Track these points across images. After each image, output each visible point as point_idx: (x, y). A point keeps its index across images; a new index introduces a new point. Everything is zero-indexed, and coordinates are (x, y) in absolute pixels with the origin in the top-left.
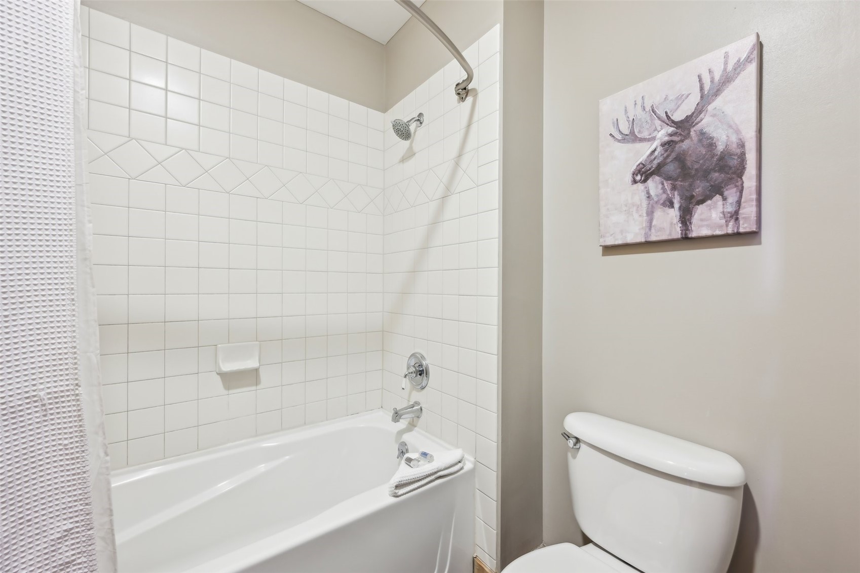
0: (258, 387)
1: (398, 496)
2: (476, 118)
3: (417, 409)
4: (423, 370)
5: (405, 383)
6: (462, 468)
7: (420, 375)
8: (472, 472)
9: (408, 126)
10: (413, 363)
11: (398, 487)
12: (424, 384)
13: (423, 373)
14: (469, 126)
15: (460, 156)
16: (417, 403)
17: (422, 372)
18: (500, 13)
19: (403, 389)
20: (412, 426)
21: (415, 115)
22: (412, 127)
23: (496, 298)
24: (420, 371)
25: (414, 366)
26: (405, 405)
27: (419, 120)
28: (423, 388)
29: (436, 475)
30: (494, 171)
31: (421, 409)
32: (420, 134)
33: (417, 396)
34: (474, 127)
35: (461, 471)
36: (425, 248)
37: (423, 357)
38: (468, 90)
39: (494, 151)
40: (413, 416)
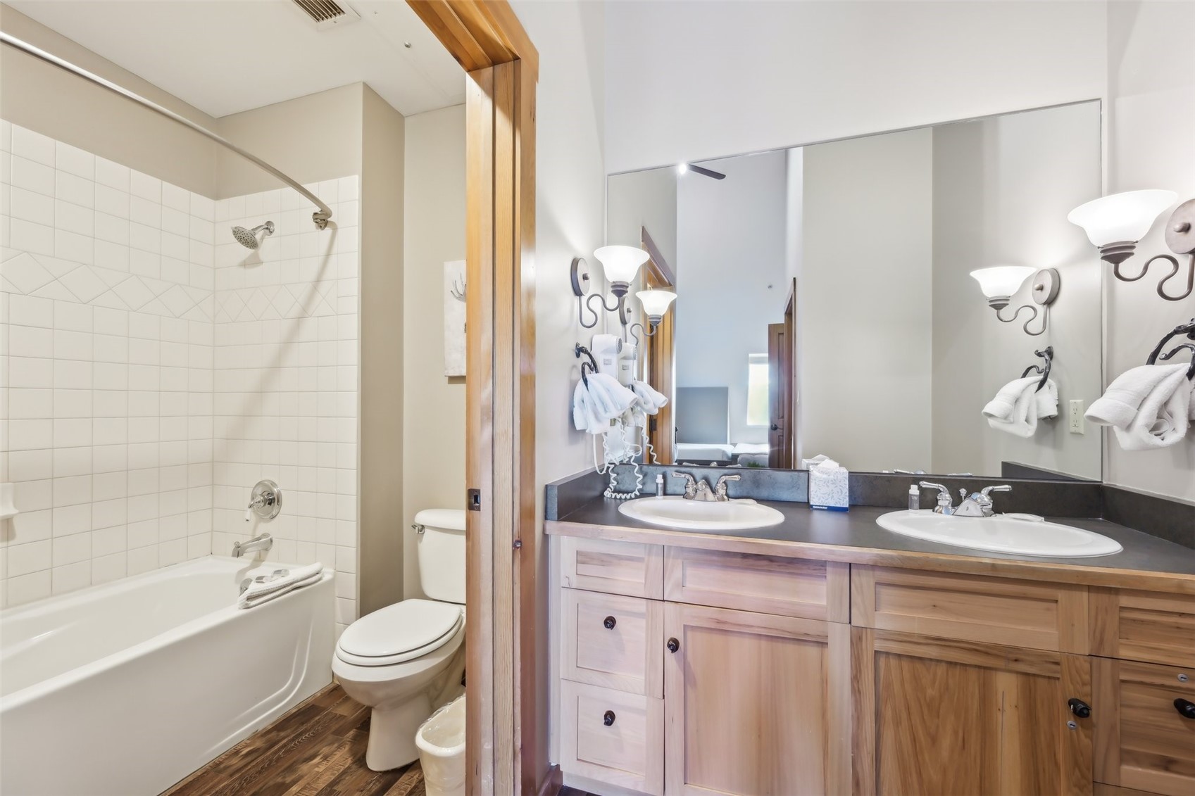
0: (11, 543)
1: (249, 608)
2: (335, 250)
3: (267, 541)
4: (274, 499)
5: (249, 514)
6: (320, 579)
7: (270, 504)
8: (331, 583)
9: (253, 235)
10: (259, 491)
11: (249, 598)
12: (274, 513)
13: (274, 502)
14: (328, 255)
15: (318, 280)
16: (265, 535)
17: (272, 500)
18: (358, 164)
19: (247, 520)
20: (258, 561)
21: (262, 222)
22: (258, 236)
23: (356, 419)
24: (269, 500)
25: (262, 495)
26: (250, 538)
27: (268, 227)
28: (273, 517)
29: (294, 586)
30: (353, 305)
31: (271, 541)
32: (268, 245)
33: (264, 528)
34: (333, 259)
35: (320, 582)
36: (276, 366)
37: (274, 484)
38: (327, 222)
39: (353, 287)
40: (260, 548)
